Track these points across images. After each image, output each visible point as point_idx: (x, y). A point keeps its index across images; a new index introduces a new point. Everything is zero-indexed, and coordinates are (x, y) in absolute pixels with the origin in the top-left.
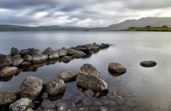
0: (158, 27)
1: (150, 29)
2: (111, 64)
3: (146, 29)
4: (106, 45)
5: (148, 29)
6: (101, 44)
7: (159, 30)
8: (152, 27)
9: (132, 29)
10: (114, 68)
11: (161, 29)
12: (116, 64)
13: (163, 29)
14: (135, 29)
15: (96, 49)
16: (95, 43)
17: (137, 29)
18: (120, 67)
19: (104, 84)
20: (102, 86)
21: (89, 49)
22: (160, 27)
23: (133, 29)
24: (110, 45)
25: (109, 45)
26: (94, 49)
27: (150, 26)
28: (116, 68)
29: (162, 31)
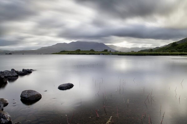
0: (86, 51)
1: (80, 53)
2: (23, 92)
3: (76, 52)
4: (28, 70)
5: (78, 52)
6: (22, 70)
7: (87, 53)
8: (82, 51)
9: (63, 53)
10: (26, 96)
11: (89, 53)
12: (29, 92)
13: (91, 53)
14: (66, 53)
15: (14, 76)
16: (13, 70)
17: (68, 53)
18: (33, 94)
19: (4, 116)
20: (2, 119)
21: (3, 77)
22: (88, 51)
23: (65, 53)
24: (34, 70)
25: (32, 71)
26: (10, 76)
27: (80, 50)
28: (29, 96)
29: (90, 54)
